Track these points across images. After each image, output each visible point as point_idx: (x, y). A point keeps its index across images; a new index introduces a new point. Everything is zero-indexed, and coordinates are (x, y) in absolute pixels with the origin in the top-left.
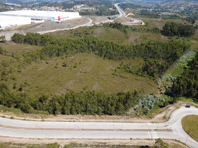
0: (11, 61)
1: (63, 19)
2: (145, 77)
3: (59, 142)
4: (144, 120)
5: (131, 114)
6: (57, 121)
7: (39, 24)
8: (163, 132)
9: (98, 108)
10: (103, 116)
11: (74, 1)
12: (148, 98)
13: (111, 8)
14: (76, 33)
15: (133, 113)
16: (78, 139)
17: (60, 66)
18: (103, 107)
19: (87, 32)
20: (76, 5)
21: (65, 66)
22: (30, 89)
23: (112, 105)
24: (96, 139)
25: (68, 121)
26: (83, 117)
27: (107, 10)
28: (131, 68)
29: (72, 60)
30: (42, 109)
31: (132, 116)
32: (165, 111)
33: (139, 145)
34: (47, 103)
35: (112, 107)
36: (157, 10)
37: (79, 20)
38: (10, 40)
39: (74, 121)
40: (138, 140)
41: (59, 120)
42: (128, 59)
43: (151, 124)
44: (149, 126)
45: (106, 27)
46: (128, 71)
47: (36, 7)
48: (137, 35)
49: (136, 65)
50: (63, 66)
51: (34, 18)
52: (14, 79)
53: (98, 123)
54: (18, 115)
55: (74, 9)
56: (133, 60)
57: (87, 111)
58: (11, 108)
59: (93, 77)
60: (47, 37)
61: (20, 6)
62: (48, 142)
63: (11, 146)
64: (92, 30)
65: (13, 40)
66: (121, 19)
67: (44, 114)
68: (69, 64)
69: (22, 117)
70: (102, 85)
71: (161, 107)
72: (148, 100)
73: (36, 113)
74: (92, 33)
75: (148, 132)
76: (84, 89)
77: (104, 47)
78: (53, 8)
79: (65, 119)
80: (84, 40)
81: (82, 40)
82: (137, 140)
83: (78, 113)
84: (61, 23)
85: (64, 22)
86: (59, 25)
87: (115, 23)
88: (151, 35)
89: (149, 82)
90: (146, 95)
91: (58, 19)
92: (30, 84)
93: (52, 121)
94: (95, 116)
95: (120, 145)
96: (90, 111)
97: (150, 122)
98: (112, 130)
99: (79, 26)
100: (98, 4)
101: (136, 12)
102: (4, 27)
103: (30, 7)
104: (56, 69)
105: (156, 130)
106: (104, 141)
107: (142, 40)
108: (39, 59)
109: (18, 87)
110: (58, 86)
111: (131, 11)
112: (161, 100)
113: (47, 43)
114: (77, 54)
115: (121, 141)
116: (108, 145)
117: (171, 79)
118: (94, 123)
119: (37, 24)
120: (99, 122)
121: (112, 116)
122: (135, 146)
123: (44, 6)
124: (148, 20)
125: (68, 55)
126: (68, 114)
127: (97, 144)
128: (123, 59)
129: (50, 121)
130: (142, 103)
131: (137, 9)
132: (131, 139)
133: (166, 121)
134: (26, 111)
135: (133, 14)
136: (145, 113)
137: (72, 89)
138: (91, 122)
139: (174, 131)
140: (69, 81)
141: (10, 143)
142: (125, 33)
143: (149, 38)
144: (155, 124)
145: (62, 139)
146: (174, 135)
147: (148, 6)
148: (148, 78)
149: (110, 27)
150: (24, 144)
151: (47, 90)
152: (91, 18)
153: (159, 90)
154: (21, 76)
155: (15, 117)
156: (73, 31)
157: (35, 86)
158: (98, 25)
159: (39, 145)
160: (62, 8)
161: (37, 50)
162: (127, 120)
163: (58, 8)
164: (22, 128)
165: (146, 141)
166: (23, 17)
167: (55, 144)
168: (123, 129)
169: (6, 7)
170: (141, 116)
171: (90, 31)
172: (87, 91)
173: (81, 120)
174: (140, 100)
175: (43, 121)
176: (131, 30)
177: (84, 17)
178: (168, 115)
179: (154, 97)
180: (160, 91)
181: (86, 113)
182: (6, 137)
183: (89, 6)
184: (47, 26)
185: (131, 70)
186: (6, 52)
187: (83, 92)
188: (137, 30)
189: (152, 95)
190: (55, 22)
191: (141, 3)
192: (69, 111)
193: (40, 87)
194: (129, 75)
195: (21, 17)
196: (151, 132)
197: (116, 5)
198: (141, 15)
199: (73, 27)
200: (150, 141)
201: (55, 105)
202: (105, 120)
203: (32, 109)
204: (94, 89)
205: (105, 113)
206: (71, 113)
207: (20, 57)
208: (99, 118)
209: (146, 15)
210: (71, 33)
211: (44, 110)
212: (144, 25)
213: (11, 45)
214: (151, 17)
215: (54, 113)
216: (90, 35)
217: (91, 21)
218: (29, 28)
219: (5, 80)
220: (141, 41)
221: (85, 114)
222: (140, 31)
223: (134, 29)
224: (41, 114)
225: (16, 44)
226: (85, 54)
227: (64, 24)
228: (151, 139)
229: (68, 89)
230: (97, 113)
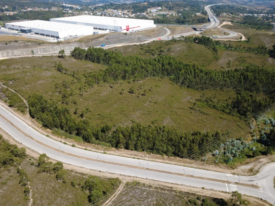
0: (72, 82)
1: (133, 29)
2: (233, 115)
3: (120, 178)
4: (224, 169)
5: (207, 160)
6: (119, 156)
7: (103, 36)
8: (246, 188)
9: (167, 147)
10: (172, 158)
11: (148, 2)
12: (233, 143)
13: (199, 12)
14: (148, 49)
15: (210, 159)
16: (142, 178)
17: (126, 92)
18: (173, 147)
19: (162, 49)
20: (150, 8)
21: (131, 92)
22: (92, 117)
23: (184, 146)
24: (161, 182)
25: (131, 158)
26: (149, 155)
27: (193, 15)
28: (216, 102)
29: (140, 86)
30: (104, 140)
31: (209, 163)
32: (254, 163)
33: (212, 196)
34: (110, 134)
35: (184, 148)
36: (270, 16)
37: (153, 30)
38: (69, 55)
39: (139, 159)
40: (212, 191)
41: (122, 155)
42: (214, 90)
43: (232, 175)
44: (228, 177)
45: (188, 42)
46: (212, 106)
47: (98, 10)
48: (232, 56)
49: (224, 99)
50: (129, 92)
51: (96, 27)
52: (75, 103)
53: (165, 164)
54: (79, 143)
55: (147, 13)
56: (221, 92)
57: (154, 149)
58: (73, 135)
59: (165, 109)
60: (112, 54)
61: (79, 9)
62: (109, 176)
63: (73, 173)
64: (169, 46)
65: (73, 55)
66: (212, 30)
67: (106, 146)
68: (136, 90)
69: (83, 146)
70: (175, 120)
71: (249, 157)
72: (233, 146)
73: (97, 144)
74: (168, 50)
75: (226, 184)
76: (152, 123)
77: (183, 71)
78: (120, 12)
79: (128, 154)
80: (157, 61)
81: (155, 61)
82: (210, 191)
83: (143, 150)
84: (129, 34)
85: (134, 33)
86: (127, 37)
87: (202, 37)
88: (252, 56)
89: (239, 124)
90: (231, 139)
91: (127, 29)
92: (91, 111)
93: (114, 155)
94: (163, 157)
95: (188, 193)
96: (157, 149)
97: (230, 172)
98: (182, 175)
99: (152, 41)
100: (180, 6)
101: (236, 19)
102: (63, 38)
103: (91, 10)
104: (121, 95)
105: (236, 183)
106: (170, 185)
107: (237, 63)
108: (102, 82)
109: (79, 112)
110: (122, 116)
111: (229, 18)
112: (250, 148)
113: (112, 61)
114: (147, 78)
115: (190, 188)
116: (175, 191)
117: (271, 123)
118: (161, 163)
119: (100, 35)
120: (167, 163)
121: (183, 159)
122: (207, 197)
123: (109, 8)
124: (253, 33)
125: (137, 79)
126: (132, 150)
127: (162, 187)
128: (207, 89)
129: (113, 155)
130: (225, 149)
131: (238, 15)
132: (203, 188)
133: (252, 174)
134: (88, 140)
135: (230, 23)
136: (225, 162)
137: (138, 121)
138: (157, 163)
139: (261, 189)
140: (135, 111)
141: (72, 171)
142: (214, 52)
143: (249, 61)
144: (236, 176)
145: (125, 176)
146: (260, 193)
147: (256, 10)
148: (238, 118)
149: (195, 42)
150: (86, 174)
151: (109, 119)
152: (169, 29)
153: (250, 135)
154: (82, 100)
155: (76, 145)
156: (144, 46)
157: (97, 114)
158: (177, 39)
159: (101, 177)
160: (132, 12)
161: (100, 70)
162: (201, 167)
163: (127, 11)
164: (84, 157)
165: (222, 194)
166: (85, 26)
167: (117, 179)
168: (195, 175)
169: (63, 9)
170: (219, 164)
171: (166, 47)
172: (157, 125)
173: (147, 159)
174: (222, 144)
175: (104, 153)
176: (224, 47)
177: (160, 26)
178: (256, 168)
179: (241, 144)
180: (252, 136)
181: (153, 151)
182: (68, 164)
183: (168, 9)
184: (113, 39)
185: (216, 105)
186: (66, 70)
187: (151, 127)
188: (233, 49)
189: (238, 141)
190: (122, 33)
191: (246, 4)
192: (134, 146)
193: (102, 115)
194: (211, 111)
195: (82, 26)
196: (230, 185)
197: (207, 8)
198: (243, 25)
199: (145, 41)
200: (227, 194)
201: (119, 137)
202: (174, 163)
203: (94, 139)
204: (165, 125)
205: (175, 154)
206: (136, 149)
207: (82, 78)
208: (167, 159)
209: (250, 25)
210: (142, 49)
211: (106, 142)
212: (245, 41)
213: (71, 62)
214: (259, 28)
215: (117, 146)
216: (165, 52)
217: (169, 32)
218: (91, 40)
219: (66, 103)
220: (237, 65)
221: (151, 152)
222: (237, 50)
223: (229, 46)
224: (103, 146)
225: (76, 60)
226: (157, 78)
227: (133, 36)
228: (228, 192)
229: (133, 120)
230: (166, 153)
